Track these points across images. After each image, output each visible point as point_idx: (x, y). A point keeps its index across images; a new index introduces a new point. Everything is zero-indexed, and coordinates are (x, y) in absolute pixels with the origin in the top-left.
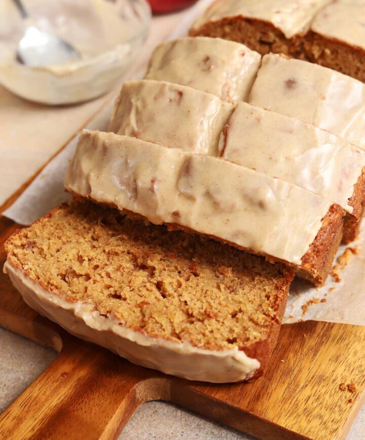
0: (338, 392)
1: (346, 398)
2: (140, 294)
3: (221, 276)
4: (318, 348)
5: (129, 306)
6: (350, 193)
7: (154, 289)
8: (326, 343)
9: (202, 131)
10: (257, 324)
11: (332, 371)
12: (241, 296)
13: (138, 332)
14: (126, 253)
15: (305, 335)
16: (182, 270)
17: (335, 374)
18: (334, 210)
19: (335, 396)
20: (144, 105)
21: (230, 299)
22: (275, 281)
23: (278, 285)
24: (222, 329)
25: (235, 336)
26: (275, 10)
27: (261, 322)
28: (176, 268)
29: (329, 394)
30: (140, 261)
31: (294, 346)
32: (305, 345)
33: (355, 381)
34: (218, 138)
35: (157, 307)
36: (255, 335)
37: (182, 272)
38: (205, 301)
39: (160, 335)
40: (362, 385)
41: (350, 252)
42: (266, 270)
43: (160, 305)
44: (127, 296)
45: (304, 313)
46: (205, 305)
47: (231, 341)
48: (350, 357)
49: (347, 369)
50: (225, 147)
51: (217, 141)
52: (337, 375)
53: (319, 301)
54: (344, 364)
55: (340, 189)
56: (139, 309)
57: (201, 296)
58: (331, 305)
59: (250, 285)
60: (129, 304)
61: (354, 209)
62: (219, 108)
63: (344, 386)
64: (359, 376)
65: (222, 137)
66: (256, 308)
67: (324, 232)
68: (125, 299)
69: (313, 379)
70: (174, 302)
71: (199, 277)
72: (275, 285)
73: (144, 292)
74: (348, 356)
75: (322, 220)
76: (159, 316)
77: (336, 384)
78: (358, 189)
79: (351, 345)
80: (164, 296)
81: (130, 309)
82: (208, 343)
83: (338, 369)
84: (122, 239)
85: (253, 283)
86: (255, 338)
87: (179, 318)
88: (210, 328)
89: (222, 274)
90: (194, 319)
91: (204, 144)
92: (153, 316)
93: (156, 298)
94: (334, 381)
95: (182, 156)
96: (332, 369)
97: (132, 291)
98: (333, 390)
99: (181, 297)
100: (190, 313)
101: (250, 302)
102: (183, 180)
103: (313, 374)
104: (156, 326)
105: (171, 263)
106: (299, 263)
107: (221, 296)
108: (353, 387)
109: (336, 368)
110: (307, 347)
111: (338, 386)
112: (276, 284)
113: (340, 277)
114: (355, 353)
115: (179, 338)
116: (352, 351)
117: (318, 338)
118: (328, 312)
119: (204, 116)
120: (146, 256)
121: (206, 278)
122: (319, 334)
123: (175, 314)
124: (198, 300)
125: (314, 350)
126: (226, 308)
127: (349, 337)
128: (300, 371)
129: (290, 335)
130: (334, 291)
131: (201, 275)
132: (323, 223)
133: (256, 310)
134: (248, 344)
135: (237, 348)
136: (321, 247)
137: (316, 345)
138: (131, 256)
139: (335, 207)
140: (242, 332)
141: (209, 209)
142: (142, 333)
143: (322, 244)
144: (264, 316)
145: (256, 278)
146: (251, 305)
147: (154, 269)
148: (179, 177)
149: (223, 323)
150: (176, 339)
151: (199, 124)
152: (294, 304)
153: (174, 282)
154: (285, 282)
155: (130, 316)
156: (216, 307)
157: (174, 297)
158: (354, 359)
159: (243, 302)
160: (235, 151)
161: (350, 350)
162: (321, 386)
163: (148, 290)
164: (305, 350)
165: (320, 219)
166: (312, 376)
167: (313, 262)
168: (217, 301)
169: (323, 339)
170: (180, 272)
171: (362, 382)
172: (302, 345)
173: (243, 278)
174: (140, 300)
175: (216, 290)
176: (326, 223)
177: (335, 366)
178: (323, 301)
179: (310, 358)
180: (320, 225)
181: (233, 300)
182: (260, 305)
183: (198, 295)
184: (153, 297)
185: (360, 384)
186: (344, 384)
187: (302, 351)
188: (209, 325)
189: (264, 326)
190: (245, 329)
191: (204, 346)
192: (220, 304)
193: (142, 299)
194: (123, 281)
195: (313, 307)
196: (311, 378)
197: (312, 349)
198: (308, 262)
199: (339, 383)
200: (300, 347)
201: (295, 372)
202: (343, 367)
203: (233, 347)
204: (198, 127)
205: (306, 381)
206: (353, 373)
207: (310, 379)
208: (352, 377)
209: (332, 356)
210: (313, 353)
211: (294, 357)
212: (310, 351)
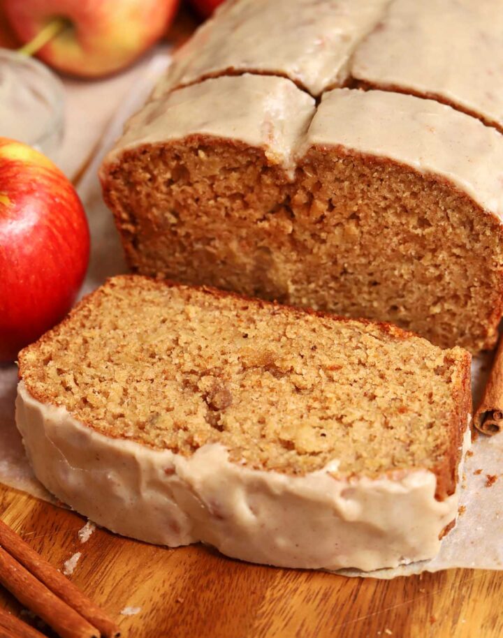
4: (457, 608)
8: (469, 597)
31: (415, 612)
32: (434, 606)
58: (464, 534)
110: (439, 611)
117: (453, 592)
122: (453, 584)
125: (451, 613)
129: (406, 594)
137: (452, 604)
164: (437, 615)
169: (463, 591)
179: (449, 629)
197: (447, 613)
209: (484, 620)
210: (451, 619)
211: (420, 631)
212: (446, 617)
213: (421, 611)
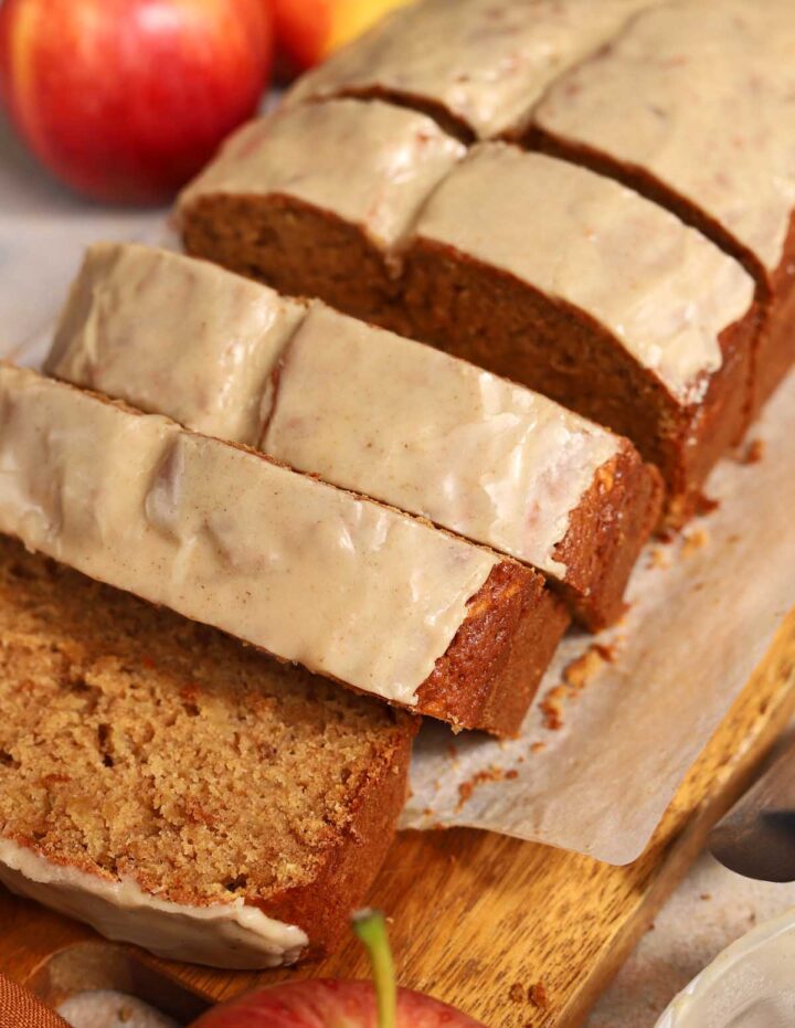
0: (504, 1005)
1: (520, 1020)
2: (54, 753)
3: (249, 717)
4: (478, 892)
5: (22, 783)
6: (558, 529)
7: (89, 743)
8: (501, 880)
9: (229, 370)
10: (300, 841)
11: (500, 951)
12: (283, 769)
13: (27, 849)
14: (48, 649)
15: (453, 859)
16: (165, 697)
17: (506, 959)
18: (502, 577)
19: (495, 1015)
20: (116, 303)
21: (256, 776)
22: (370, 736)
23: (377, 746)
24: (217, 852)
25: (244, 869)
26: (457, 72)
27: (312, 838)
28: (152, 692)
29: (482, 1008)
30: (75, 670)
31: (422, 884)
33: (550, 979)
34: (261, 390)
35: (83, 789)
36: (291, 870)
37: (162, 703)
38: (196, 780)
39: (72, 861)
40: (564, 989)
41: (595, 658)
42: (358, 707)
43: (90, 785)
44: (24, 758)
45: (461, 802)
46: (194, 790)
47: (232, 885)
48: (550, 918)
49: (537, 948)
50: (272, 412)
51: (257, 398)
52: (510, 962)
53: (503, 773)
54: (533, 934)
55: (533, 521)
56: (43, 791)
57: (192, 764)
58: (525, 787)
59: (310, 744)
60: (23, 778)
61: (570, 570)
62: (272, 317)
63: (519, 992)
64: (560, 968)
65: (269, 390)
66: (309, 801)
67: (478, 629)
68: (18, 765)
69: (453, 970)
70: (126, 777)
71: (198, 717)
72: (368, 744)
73: (65, 750)
74: (544, 917)
75: (471, 600)
76: (80, 813)
77: (504, 984)
78: (582, 519)
79: (559, 890)
80: (108, 762)
81: (22, 790)
82: (178, 886)
83: (516, 948)
84: (45, 617)
85: (319, 738)
86: (290, 879)
87: (126, 817)
88: (188, 849)
89: (252, 711)
90: (161, 823)
91: (230, 402)
92: (68, 811)
93: (89, 764)
94: (501, 975)
95: (162, 436)
96: (501, 945)
97: (37, 745)
98: (494, 999)
99: (143, 767)
100: (156, 808)
101: (298, 785)
102: (159, 492)
103: (454, 956)
104: (70, 835)
105: (144, 679)
106: (414, 701)
107: (238, 767)
108: (542, 994)
109: (512, 943)
110: (453, 889)
111: (509, 990)
112: (372, 744)
113: (562, 717)
114: (564, 911)
115: (114, 870)
116: (557, 904)
118: (514, 804)
119: (237, 337)
120: (90, 661)
121: (214, 721)
122: (487, 858)
123: (119, 809)
124: (181, 775)
125: (468, 896)
126: (242, 798)
127: (558, 868)
128: (425, 948)
129: (420, 857)
130: (542, 751)
131: (204, 712)
132: (474, 608)
133: (311, 808)
134: (268, 893)
135: (241, 901)
136: (468, 664)
137: (474, 885)
138: (58, 657)
139: (505, 569)
140: (262, 862)
141: (208, 566)
142: (35, 851)
143: (470, 658)
144: (322, 824)
145: (329, 726)
146: (300, 795)
147: (99, 692)
148: (150, 487)
149: (224, 836)
150: (107, 873)
151: (223, 355)
152: (442, 781)
153: (137, 728)
154: (394, 740)
155: (17, 810)
156: (218, 794)
157: (128, 766)
158: (556, 925)
159: (284, 784)
160: (294, 423)
161: (553, 902)
162: (466, 989)
163: (75, 743)
164: (447, 895)
165: (465, 598)
166: (451, 960)
167: (449, 698)
168: (224, 781)
169: (495, 872)
170: (158, 703)
171: (565, 984)
172: (442, 883)
173: (300, 724)
174: (50, 768)
175: (227, 752)
176: (482, 608)
177: (510, 938)
178: (512, 775)
179: (456, 915)
180: (462, 614)
181: (262, 777)
182: (322, 796)
183: (185, 762)
184: (81, 761)
185: (562, 987)
186: (520, 986)
187: (441, 896)
188: (190, 842)
189: (314, 850)
190: (272, 855)
191: (167, 892)
192: (230, 788)
193: (54, 769)
194: (24, 720)
195: (486, 789)
196: (447, 964)
197: (463, 895)
198: (434, 699)
199: (510, 983)
200: (437, 887)
201: (414, 949)
202: (529, 943)
203: (233, 900)
204: (222, 363)
205: (435, 974)
206: (548, 961)
207: (445, 968)
208: (545, 968)
209: (507, 914)
210: (465, 904)
211: (418, 911)
212: (459, 900)
213: (430, 884)
